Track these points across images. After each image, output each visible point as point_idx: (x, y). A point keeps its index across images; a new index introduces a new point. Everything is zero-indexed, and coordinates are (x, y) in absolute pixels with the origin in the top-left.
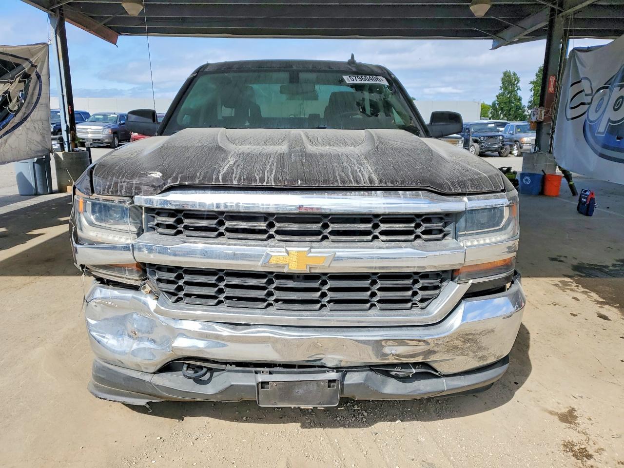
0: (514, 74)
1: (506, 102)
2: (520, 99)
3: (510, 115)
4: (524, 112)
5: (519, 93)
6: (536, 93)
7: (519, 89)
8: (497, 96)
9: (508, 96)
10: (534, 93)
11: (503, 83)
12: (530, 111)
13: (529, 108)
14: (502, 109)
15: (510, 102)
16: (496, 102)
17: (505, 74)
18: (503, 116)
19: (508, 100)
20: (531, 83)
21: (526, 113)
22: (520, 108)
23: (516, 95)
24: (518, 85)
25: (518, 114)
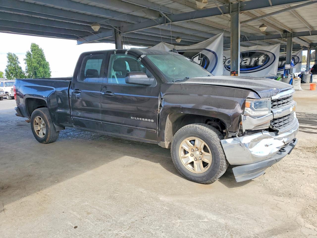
0: (14, 55)
1: (13, 70)
2: (21, 68)
3: (17, 76)
4: (24, 74)
5: (19, 65)
6: (28, 65)
7: (19, 63)
8: (7, 66)
9: (14, 66)
10: (27, 65)
11: (9, 59)
12: (27, 74)
13: (27, 72)
14: (12, 73)
15: (16, 69)
16: (7, 70)
17: (9, 54)
18: (14, 77)
19: (14, 68)
20: (24, 60)
21: (26, 75)
22: (22, 73)
23: (18, 66)
24: (18, 60)
25: (22, 76)
